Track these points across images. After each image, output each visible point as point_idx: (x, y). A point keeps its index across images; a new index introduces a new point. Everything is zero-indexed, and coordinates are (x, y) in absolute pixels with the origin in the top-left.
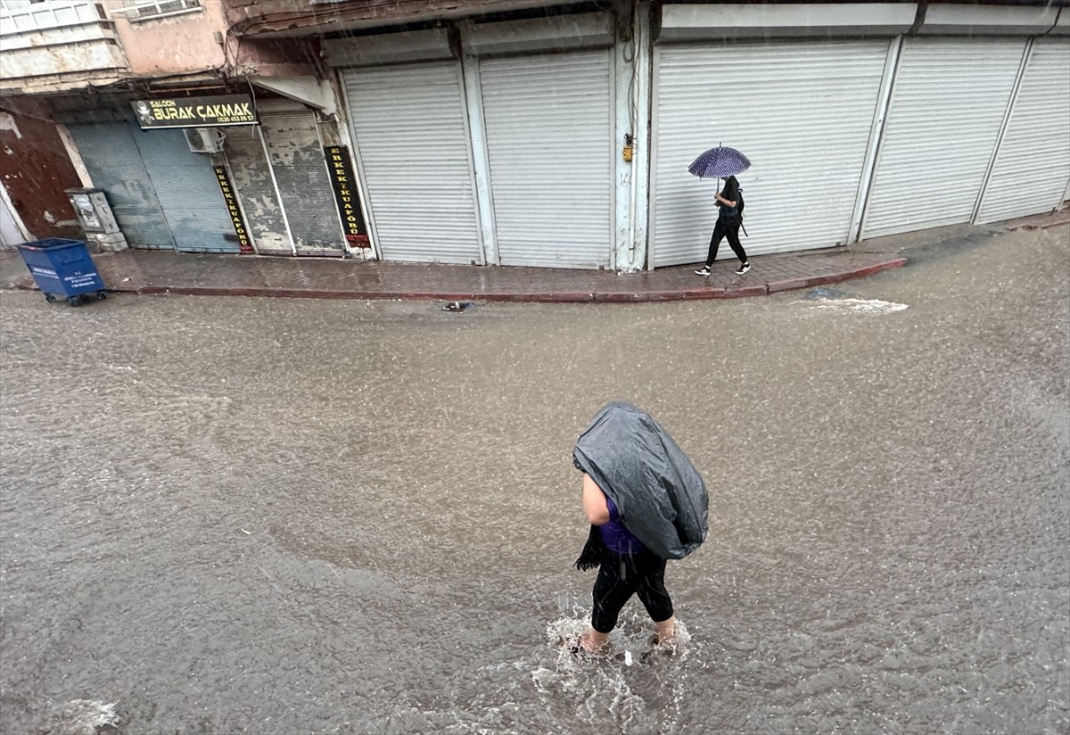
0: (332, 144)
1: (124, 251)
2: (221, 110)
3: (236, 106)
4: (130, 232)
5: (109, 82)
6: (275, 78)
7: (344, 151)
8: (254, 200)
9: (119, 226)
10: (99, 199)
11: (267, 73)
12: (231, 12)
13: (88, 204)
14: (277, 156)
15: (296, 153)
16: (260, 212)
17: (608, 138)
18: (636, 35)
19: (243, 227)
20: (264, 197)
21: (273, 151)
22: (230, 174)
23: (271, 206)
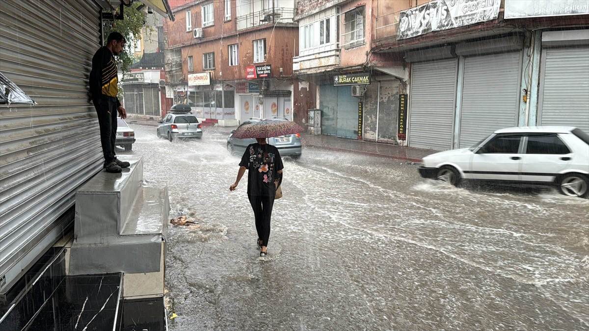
0: (401, 93)
1: (318, 135)
2: (359, 79)
3: (364, 77)
4: (324, 128)
5: (331, 69)
6: (383, 67)
7: (406, 96)
8: (368, 116)
9: (321, 125)
10: (318, 113)
11: (379, 65)
12: (373, 44)
13: (313, 115)
14: (382, 98)
15: (389, 97)
16: (369, 122)
17: (516, 91)
18: (532, 45)
19: (361, 128)
20: (373, 115)
21: (381, 96)
22: (364, 105)
23: (374, 119)
